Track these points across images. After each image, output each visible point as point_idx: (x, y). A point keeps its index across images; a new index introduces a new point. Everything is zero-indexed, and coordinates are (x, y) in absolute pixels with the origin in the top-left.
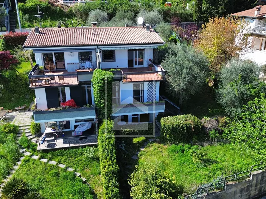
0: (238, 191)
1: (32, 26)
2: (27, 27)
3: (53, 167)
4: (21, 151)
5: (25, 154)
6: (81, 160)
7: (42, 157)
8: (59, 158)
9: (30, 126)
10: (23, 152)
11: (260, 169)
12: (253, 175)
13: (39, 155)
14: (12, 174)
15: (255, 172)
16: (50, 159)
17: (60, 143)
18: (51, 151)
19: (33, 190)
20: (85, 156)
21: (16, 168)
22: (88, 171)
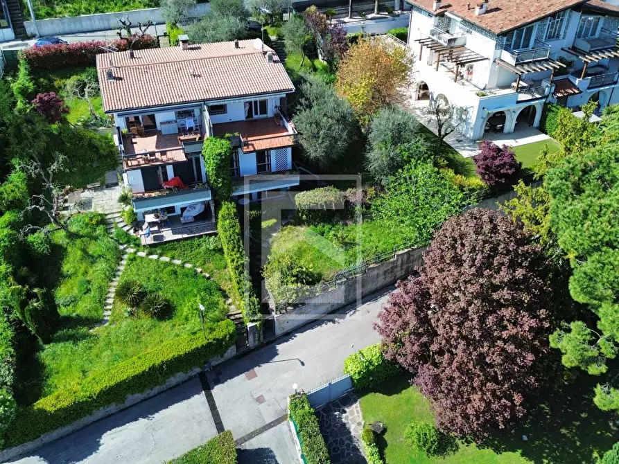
0: (381, 273)
2: (45, 17)
3: (167, 264)
4: (121, 247)
5: (127, 250)
6: (200, 253)
7: (151, 254)
8: (171, 253)
9: (120, 212)
10: (125, 249)
11: (407, 248)
12: (398, 255)
13: (146, 251)
14: (119, 276)
15: (401, 252)
16: (161, 255)
17: (168, 235)
18: (159, 245)
19: (151, 292)
20: (203, 248)
21: (122, 268)
22: (211, 265)
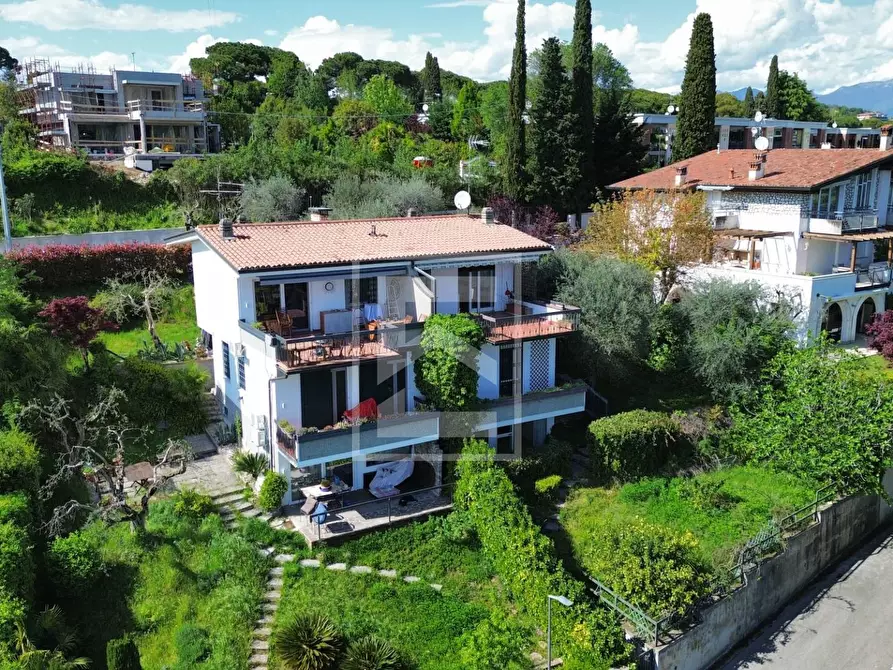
0: (803, 553)
1: (40, 228)
3: (369, 580)
4: (265, 553)
5: (277, 558)
6: (431, 551)
7: (330, 560)
8: (372, 556)
9: (241, 492)
10: (273, 555)
12: (822, 513)
13: (320, 556)
14: (270, 613)
16: (352, 562)
17: (355, 520)
18: (343, 542)
19: (356, 638)
20: (437, 539)
21: (275, 595)
22: (458, 576)
